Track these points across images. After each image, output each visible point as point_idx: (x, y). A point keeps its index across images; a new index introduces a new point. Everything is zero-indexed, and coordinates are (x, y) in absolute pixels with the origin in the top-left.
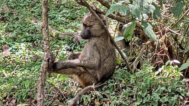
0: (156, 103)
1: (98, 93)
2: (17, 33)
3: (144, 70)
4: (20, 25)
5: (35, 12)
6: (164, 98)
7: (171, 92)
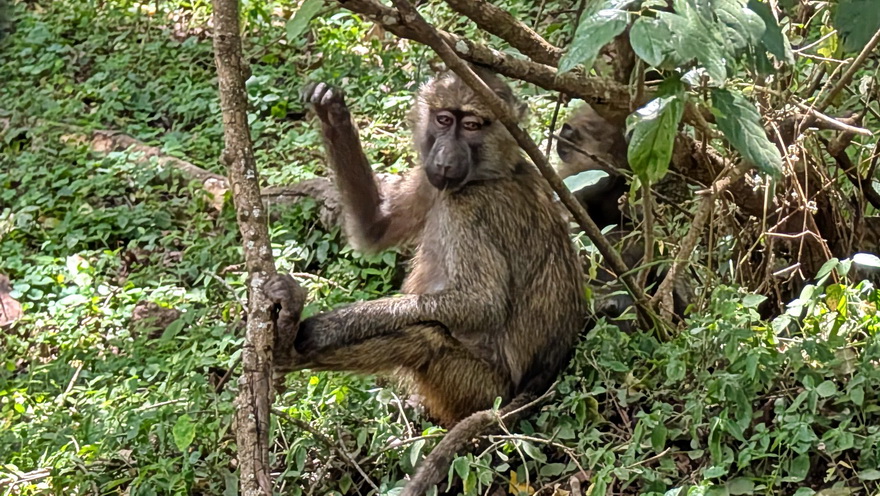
0: (802, 462)
1: (522, 443)
2: (37, 212)
3: (718, 317)
4: (43, 170)
5: (101, 101)
6: (836, 432)
7: (866, 405)
